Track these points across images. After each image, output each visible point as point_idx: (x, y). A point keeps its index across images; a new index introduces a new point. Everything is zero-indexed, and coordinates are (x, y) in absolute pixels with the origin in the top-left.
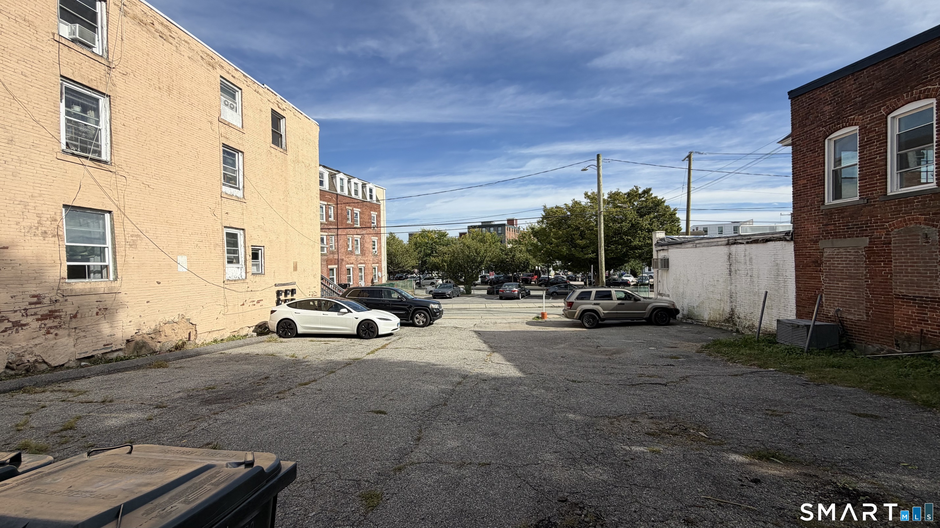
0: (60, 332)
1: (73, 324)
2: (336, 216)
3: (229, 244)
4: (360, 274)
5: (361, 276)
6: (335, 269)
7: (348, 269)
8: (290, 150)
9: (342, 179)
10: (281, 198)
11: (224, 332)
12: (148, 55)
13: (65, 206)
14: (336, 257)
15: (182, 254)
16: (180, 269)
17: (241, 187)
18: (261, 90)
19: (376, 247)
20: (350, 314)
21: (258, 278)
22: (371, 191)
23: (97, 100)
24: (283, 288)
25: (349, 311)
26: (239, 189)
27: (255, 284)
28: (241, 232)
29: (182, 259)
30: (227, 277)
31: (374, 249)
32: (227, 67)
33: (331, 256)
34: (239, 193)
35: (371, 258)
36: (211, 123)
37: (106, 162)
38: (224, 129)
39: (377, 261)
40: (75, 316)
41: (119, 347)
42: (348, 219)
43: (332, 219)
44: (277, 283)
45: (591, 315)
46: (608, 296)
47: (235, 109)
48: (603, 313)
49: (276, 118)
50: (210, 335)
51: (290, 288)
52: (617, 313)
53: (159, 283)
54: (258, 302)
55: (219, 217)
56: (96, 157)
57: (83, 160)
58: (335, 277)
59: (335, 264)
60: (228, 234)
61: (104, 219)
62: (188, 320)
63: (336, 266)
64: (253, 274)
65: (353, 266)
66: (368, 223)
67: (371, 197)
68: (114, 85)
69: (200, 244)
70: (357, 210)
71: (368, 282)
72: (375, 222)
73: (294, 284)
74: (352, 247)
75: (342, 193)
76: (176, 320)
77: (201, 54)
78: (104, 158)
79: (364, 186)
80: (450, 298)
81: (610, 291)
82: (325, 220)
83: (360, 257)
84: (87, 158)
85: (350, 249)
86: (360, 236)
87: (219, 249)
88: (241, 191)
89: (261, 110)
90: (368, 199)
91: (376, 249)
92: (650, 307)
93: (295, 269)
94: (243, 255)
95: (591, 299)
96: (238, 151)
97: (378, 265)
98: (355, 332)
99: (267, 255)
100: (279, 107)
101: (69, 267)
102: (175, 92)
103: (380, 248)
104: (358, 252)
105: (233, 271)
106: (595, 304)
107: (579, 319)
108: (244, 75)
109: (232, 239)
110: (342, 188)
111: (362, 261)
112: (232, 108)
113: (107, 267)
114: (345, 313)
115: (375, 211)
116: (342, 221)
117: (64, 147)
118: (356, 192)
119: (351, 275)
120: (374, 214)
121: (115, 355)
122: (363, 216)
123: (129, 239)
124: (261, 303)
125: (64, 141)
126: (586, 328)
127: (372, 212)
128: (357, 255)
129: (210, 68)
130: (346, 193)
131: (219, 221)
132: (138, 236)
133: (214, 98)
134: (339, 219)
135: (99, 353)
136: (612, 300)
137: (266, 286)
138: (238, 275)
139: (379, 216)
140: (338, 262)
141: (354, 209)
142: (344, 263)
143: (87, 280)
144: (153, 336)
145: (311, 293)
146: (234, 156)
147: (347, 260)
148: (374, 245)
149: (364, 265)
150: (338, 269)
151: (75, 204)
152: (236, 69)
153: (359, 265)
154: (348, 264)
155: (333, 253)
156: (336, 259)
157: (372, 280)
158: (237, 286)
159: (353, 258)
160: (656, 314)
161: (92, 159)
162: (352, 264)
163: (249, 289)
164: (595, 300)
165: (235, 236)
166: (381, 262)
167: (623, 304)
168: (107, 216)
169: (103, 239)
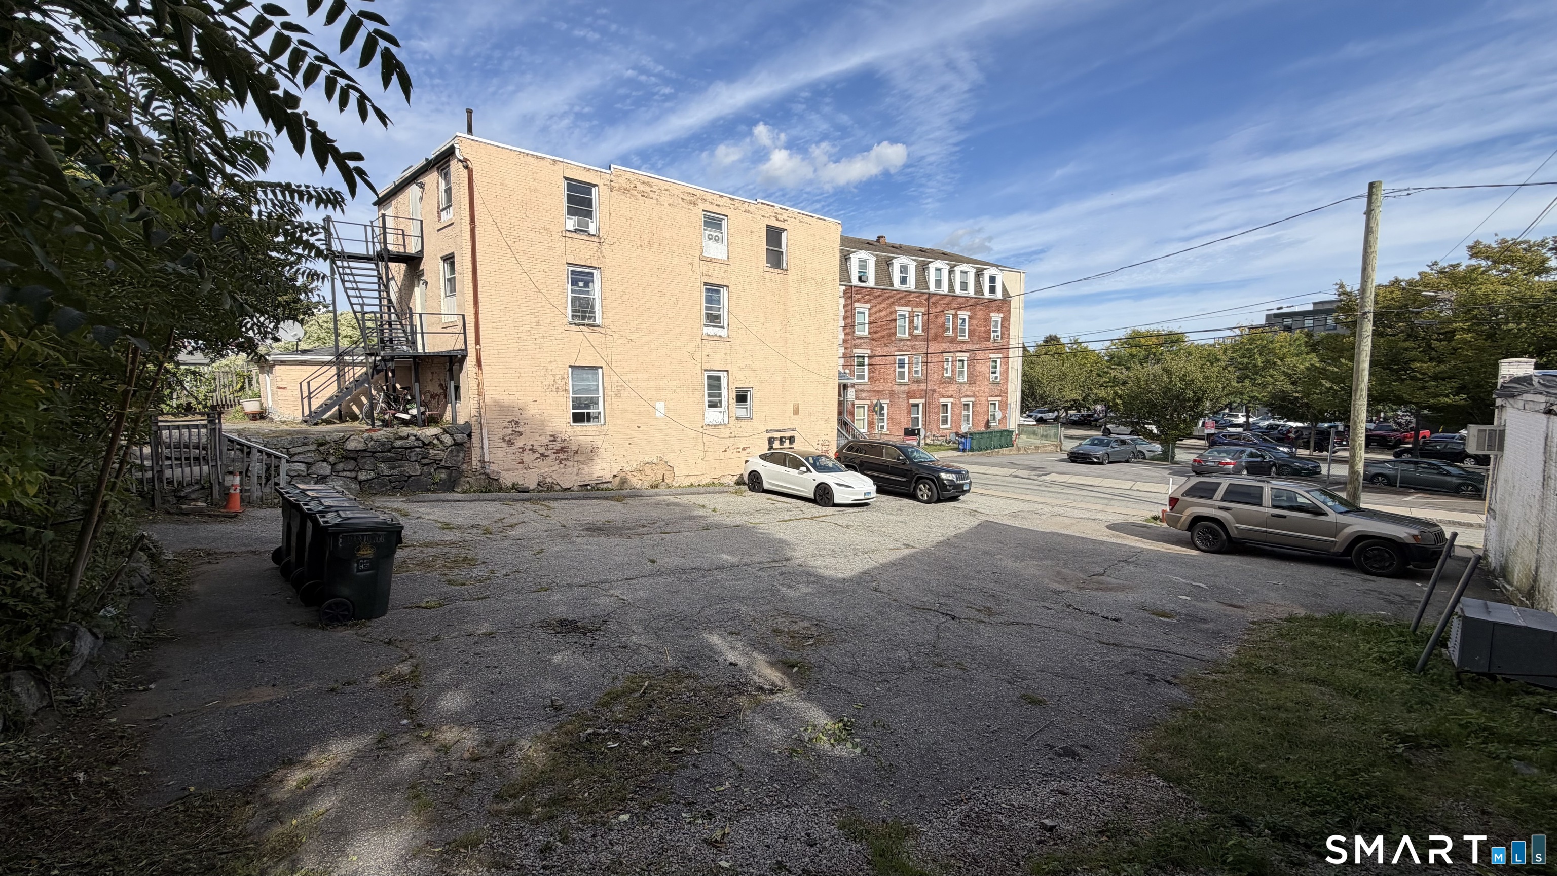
0: (568, 463)
1: (576, 459)
2: (926, 326)
3: (710, 387)
4: (964, 413)
5: (968, 416)
6: (921, 406)
7: (943, 405)
8: (792, 268)
9: (938, 270)
10: (778, 329)
11: (702, 477)
12: (631, 218)
13: (570, 366)
14: (923, 386)
15: (660, 400)
16: (658, 414)
17: (726, 326)
18: (752, 208)
19: (998, 370)
20: (809, 473)
21: (743, 423)
22: (993, 279)
23: (592, 274)
24: (778, 435)
25: (809, 470)
26: (723, 327)
27: (740, 430)
28: (725, 373)
29: (660, 406)
30: (707, 422)
31: (995, 373)
32: (709, 197)
33: (915, 386)
34: (723, 332)
35: (986, 388)
36: (692, 264)
37: (598, 326)
38: (705, 267)
39: (998, 392)
40: (577, 452)
41: (608, 480)
42: (948, 329)
43: (919, 332)
44: (769, 429)
45: (1208, 527)
46: (1253, 497)
47: (720, 241)
48: (1236, 528)
49: (774, 235)
50: (687, 479)
51: (788, 434)
52: (1266, 532)
53: (639, 427)
54: (744, 449)
55: (699, 360)
56: (591, 322)
57: (581, 327)
58: (920, 416)
59: (921, 397)
60: (709, 377)
61: (597, 373)
62: (666, 462)
63: (923, 401)
64: (738, 419)
65: (952, 400)
66: (985, 332)
67: (992, 290)
68: (604, 257)
69: (678, 390)
70: (964, 314)
71: (978, 426)
72: (999, 329)
73: (794, 430)
74: (952, 371)
75: (939, 291)
76: (655, 461)
77: (682, 196)
78: (598, 322)
79: (979, 274)
80: (1101, 464)
81: (1262, 487)
82: (907, 335)
83: (966, 387)
84: (584, 325)
85: (949, 374)
86: (967, 355)
87: (698, 394)
88: (726, 329)
89: (752, 232)
90: (987, 294)
91: (998, 374)
92: (1348, 530)
93: (796, 411)
94: (726, 399)
95: (1215, 498)
96: (722, 286)
97: (1000, 399)
98: (812, 496)
99: (754, 398)
100: (777, 220)
101: (574, 414)
102: (655, 245)
103: (1006, 372)
104: (964, 379)
105: (713, 416)
106: (1221, 508)
107: (1187, 530)
108: (731, 199)
109: (714, 383)
110: (938, 283)
111: (968, 393)
112: (716, 241)
113: (599, 413)
114: (805, 472)
115: (999, 312)
116: (935, 333)
117: (570, 320)
118: (964, 286)
119: (949, 414)
120: (996, 317)
121: (605, 486)
122: (974, 322)
123: (615, 389)
124: (748, 450)
125: (570, 313)
126: (1199, 549)
127: (992, 315)
128: (961, 384)
129: (691, 207)
130: (945, 289)
131: (699, 365)
132: (622, 386)
133: (694, 237)
134: (932, 330)
135: (593, 483)
136: (1260, 505)
137: (755, 432)
138: (720, 420)
139: (1007, 319)
140: (925, 394)
141: (959, 312)
142: (935, 396)
143: (586, 424)
144: (635, 473)
145: (820, 442)
146: (718, 292)
147: (943, 391)
148: (996, 367)
149: (973, 399)
150: (925, 405)
151: (577, 364)
152: (721, 196)
153: (964, 400)
154: (943, 397)
155: (918, 381)
156: (922, 390)
157: (988, 422)
158: (717, 431)
159: (953, 389)
160: (1362, 549)
161: (588, 325)
162: (951, 396)
163: (733, 435)
164: (1223, 500)
165: (718, 378)
166: (1007, 393)
167: (1285, 517)
168: (600, 370)
169: (597, 390)
